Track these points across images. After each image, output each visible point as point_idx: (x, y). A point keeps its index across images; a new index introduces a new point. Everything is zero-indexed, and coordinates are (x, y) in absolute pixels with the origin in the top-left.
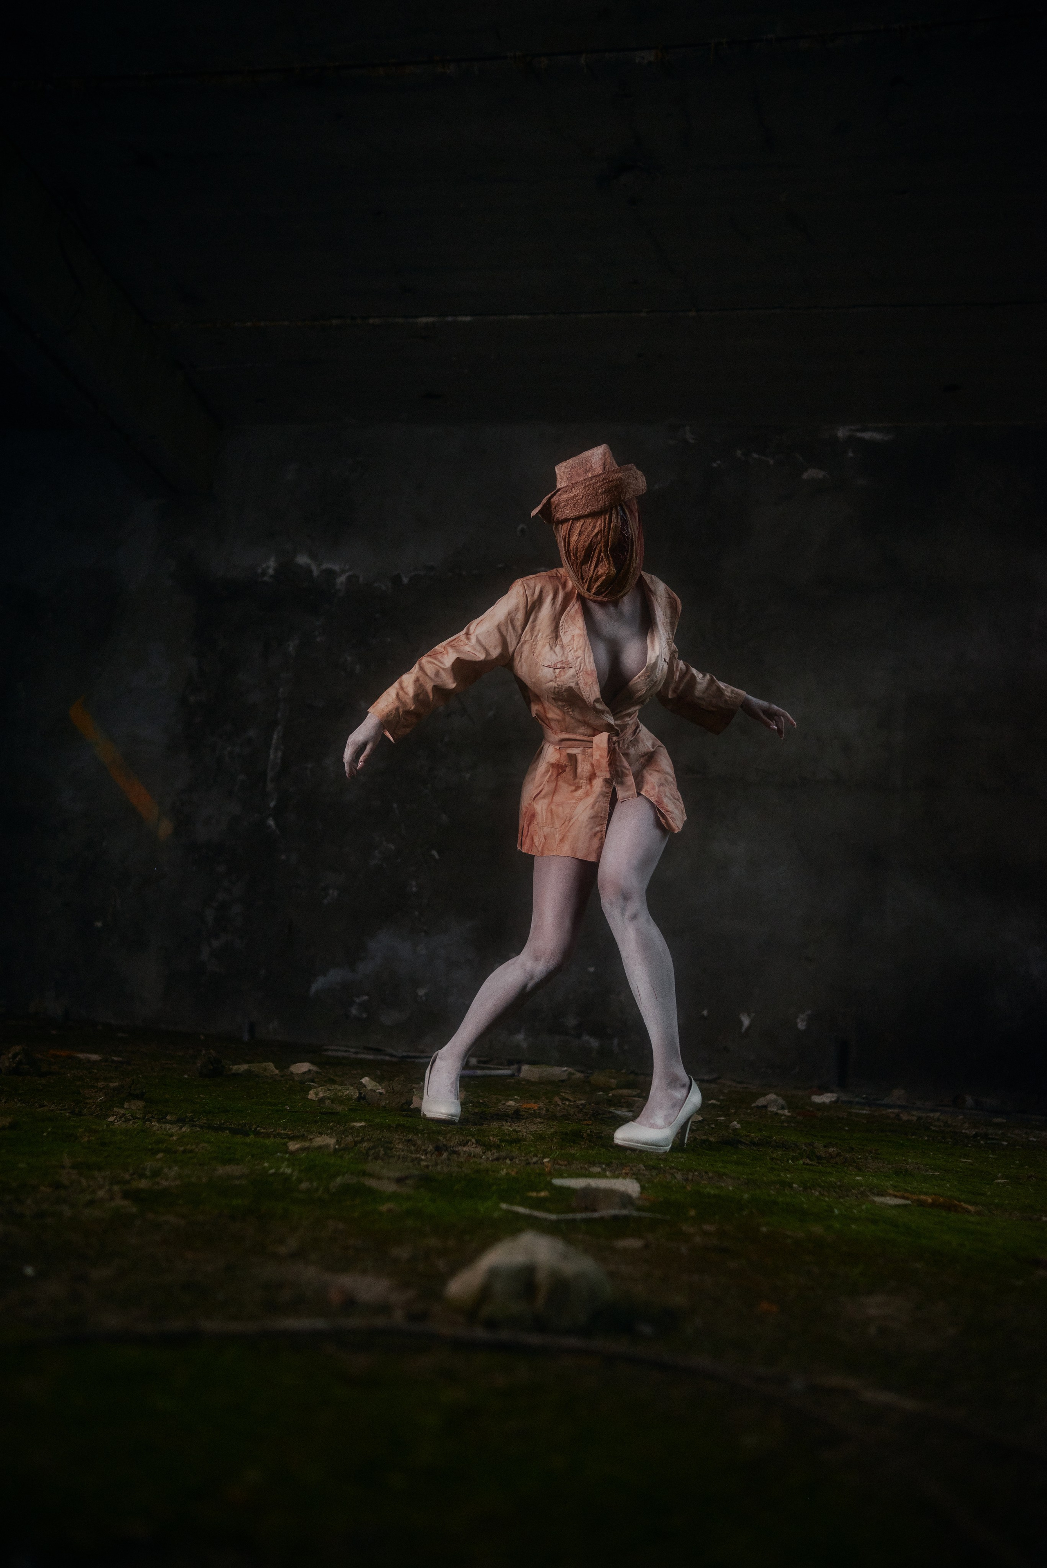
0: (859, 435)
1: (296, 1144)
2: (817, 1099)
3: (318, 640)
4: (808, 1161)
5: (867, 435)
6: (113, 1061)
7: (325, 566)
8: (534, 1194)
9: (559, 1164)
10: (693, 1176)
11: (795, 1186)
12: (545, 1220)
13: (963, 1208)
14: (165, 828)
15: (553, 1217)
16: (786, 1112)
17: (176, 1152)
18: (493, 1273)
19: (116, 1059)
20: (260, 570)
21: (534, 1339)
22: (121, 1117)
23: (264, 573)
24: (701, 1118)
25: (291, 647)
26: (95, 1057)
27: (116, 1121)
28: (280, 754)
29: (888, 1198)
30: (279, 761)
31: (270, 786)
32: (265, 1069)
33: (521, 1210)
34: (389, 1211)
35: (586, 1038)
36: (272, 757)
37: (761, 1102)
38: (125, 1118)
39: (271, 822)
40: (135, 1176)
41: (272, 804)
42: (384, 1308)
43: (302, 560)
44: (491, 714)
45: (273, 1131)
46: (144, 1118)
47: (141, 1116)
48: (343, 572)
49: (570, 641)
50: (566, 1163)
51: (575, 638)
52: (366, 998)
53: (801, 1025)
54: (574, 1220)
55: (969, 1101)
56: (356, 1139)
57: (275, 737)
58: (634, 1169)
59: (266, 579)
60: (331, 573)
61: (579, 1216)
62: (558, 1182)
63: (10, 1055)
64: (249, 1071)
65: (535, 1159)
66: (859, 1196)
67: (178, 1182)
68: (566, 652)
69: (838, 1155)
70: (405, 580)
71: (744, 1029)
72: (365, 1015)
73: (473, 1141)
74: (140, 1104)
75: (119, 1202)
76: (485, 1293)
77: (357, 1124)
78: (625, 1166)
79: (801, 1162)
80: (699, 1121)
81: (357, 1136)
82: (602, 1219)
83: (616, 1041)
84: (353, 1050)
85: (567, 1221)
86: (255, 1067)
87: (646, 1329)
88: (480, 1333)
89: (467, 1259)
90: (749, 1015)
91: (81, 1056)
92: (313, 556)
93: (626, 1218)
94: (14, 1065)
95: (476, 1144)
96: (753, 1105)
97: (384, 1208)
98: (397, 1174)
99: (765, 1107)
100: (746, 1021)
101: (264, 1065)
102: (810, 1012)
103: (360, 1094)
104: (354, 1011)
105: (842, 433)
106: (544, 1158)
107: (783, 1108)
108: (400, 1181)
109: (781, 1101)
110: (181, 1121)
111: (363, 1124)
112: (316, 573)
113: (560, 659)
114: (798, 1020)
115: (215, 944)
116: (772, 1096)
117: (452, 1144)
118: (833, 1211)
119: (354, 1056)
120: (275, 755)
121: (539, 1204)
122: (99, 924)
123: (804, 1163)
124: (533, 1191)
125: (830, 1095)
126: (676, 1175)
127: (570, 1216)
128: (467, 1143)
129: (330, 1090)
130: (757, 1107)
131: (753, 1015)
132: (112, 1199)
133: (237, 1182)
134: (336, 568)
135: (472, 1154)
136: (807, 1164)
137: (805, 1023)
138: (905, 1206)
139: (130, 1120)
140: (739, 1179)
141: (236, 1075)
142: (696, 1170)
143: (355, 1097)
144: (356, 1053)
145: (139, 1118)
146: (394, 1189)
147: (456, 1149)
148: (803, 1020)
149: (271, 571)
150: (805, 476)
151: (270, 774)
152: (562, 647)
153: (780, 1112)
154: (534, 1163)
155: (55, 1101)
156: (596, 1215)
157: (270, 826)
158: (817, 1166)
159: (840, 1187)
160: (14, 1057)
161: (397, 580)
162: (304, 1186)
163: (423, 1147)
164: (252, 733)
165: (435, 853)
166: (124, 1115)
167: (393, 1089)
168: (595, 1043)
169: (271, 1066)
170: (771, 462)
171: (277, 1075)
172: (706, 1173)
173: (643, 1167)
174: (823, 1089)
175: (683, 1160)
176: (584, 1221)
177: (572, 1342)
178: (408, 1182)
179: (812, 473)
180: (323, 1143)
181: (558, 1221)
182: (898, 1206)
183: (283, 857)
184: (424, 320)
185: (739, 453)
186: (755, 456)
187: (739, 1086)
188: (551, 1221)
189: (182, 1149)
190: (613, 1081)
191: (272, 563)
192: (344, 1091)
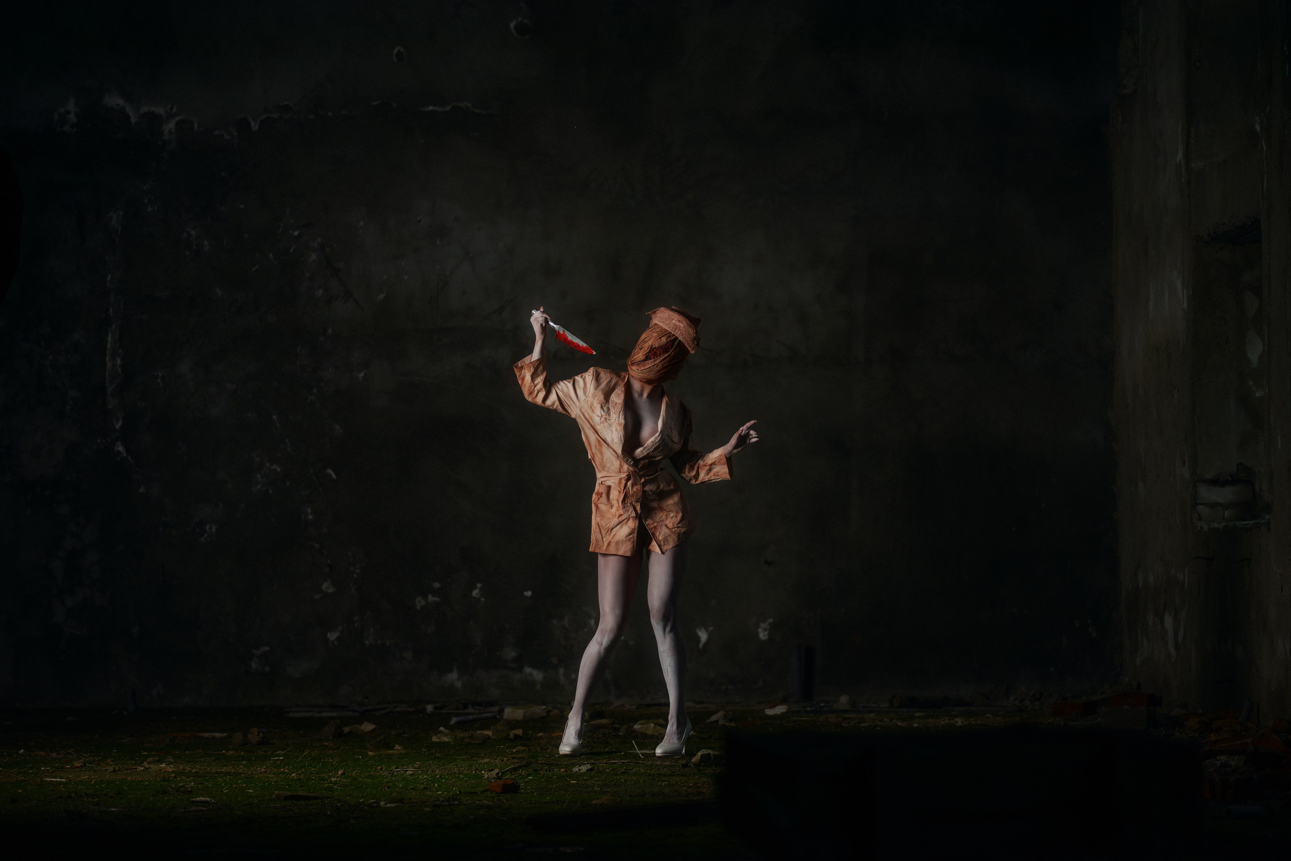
3: (150, 209)
7: (144, 109)
20: (56, 117)
23: (64, 121)
25: (114, 220)
28: (119, 361)
30: (120, 370)
31: (111, 403)
35: (528, 670)
36: (109, 365)
39: (120, 448)
41: (118, 426)
43: (114, 101)
44: (381, 296)
48: (171, 116)
52: (267, 648)
53: (763, 635)
57: (109, 339)
59: (67, 128)
60: (154, 120)
70: (255, 126)
71: (701, 645)
72: (267, 669)
83: (562, 671)
90: (706, 630)
92: (126, 95)
99: (716, 722)
100: (703, 636)
102: (771, 620)
104: (254, 665)
112: (133, 120)
114: (760, 630)
115: (71, 602)
120: (112, 363)
125: (783, 707)
131: (709, 630)
134: (161, 111)
137: (766, 633)
148: (765, 630)
149: (72, 117)
151: (110, 388)
157: (119, 452)
161: (243, 125)
164: (78, 336)
165: (330, 471)
168: (538, 675)
174: (775, 702)
183: (141, 490)
187: (698, 706)
191: (71, 106)
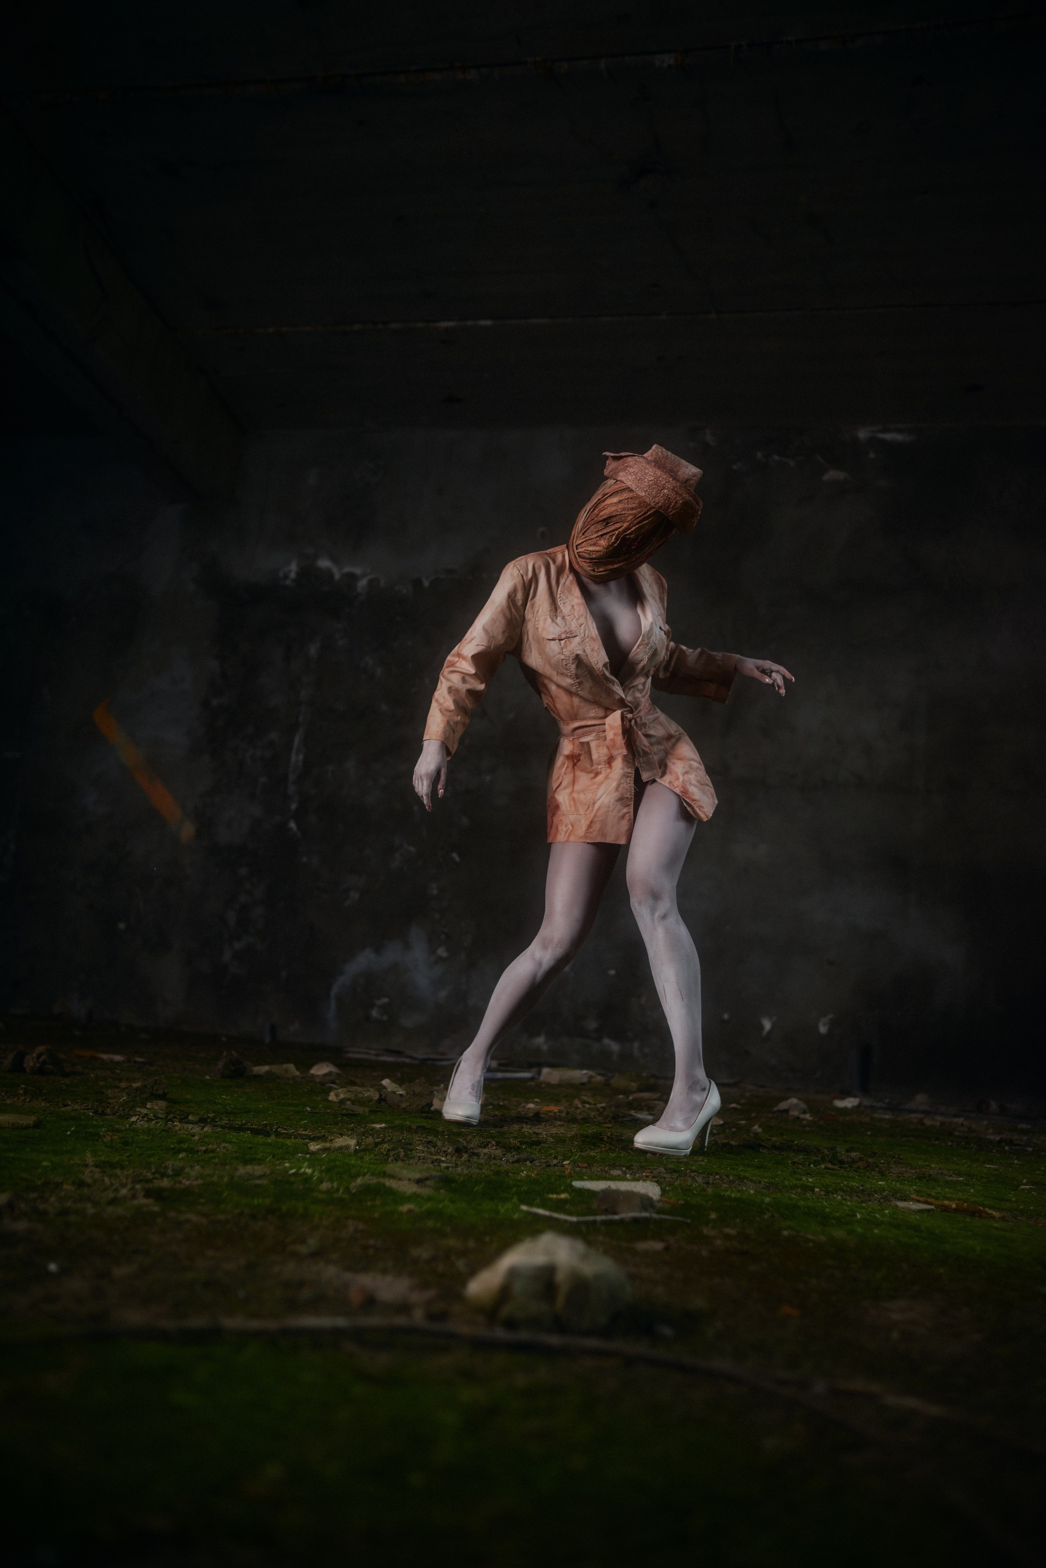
0: (881, 436)
1: (317, 1145)
2: (840, 1104)
3: (340, 643)
4: (830, 1165)
5: (888, 436)
6: (135, 1062)
7: (347, 570)
8: (555, 1196)
9: (579, 1167)
10: (714, 1180)
11: (817, 1190)
12: (566, 1221)
13: (988, 1214)
14: (188, 830)
15: (574, 1219)
16: (808, 1116)
17: (198, 1151)
18: (513, 1273)
19: (139, 1060)
20: (281, 574)
21: (554, 1340)
22: (143, 1117)
23: (286, 577)
24: (721, 1122)
25: (313, 650)
26: (118, 1058)
27: (138, 1121)
28: (301, 757)
29: (911, 1203)
30: (301, 763)
31: (292, 789)
32: (286, 1071)
33: (541, 1211)
34: (410, 1211)
35: (606, 1041)
36: (293, 758)
37: (783, 1105)
38: (148, 1118)
39: (292, 825)
40: (157, 1176)
41: (294, 806)
42: (404, 1308)
43: (324, 563)
44: (511, 716)
45: (293, 1132)
46: (166, 1117)
47: (163, 1116)
48: (364, 575)
49: (570, 611)
50: (585, 1165)
51: (575, 607)
52: (387, 1000)
53: (823, 1029)
54: (595, 1222)
55: (994, 1106)
56: (377, 1140)
57: (297, 739)
58: (654, 1171)
59: (288, 582)
60: (352, 578)
61: (599, 1218)
62: (577, 1184)
63: (34, 1055)
64: (269, 1073)
65: (555, 1162)
66: (882, 1200)
67: (200, 1182)
68: (568, 623)
69: (861, 1159)
70: (426, 583)
71: (765, 1033)
72: (385, 1018)
73: (493, 1143)
74: (163, 1104)
75: (142, 1201)
76: (505, 1293)
77: (378, 1126)
78: (646, 1169)
79: (823, 1166)
80: (721, 1125)
81: (378, 1138)
82: (622, 1221)
83: (636, 1044)
84: (374, 1052)
85: (586, 1223)
86: (275, 1068)
87: (667, 1331)
88: (500, 1333)
89: (488, 1260)
90: (770, 1019)
91: (105, 1057)
92: (335, 560)
93: (646, 1220)
94: (38, 1065)
95: (496, 1146)
96: (776, 1109)
97: (405, 1208)
98: (418, 1176)
99: (786, 1111)
100: (767, 1025)
101: (285, 1066)
102: (830, 1016)
103: (381, 1095)
104: (375, 1013)
105: (863, 434)
106: (563, 1160)
107: (804, 1112)
108: (419, 1182)
109: (803, 1106)
110: (203, 1121)
111: (383, 1125)
112: (337, 576)
113: (563, 630)
114: (821, 1024)
115: (237, 946)
116: (794, 1101)
117: (472, 1146)
118: (856, 1216)
119: (374, 1058)
120: (296, 758)
121: (559, 1206)
122: (122, 926)
123: (826, 1168)
124: (553, 1193)
125: (852, 1099)
126: (696, 1178)
127: (591, 1218)
128: (488, 1145)
129: (350, 1091)
130: (779, 1111)
131: (775, 1018)
132: (134, 1197)
133: (259, 1182)
134: (358, 571)
135: (492, 1157)
136: (829, 1169)
137: (827, 1027)
138: (929, 1211)
139: (153, 1120)
140: (760, 1182)
141: (257, 1077)
142: (717, 1174)
143: (376, 1098)
144: (377, 1055)
145: (161, 1118)
146: (414, 1190)
147: (476, 1151)
148: (826, 1024)
149: (293, 575)
150: (826, 477)
151: (292, 777)
152: (563, 618)
153: (802, 1116)
154: (555, 1165)
155: (78, 1101)
156: (616, 1217)
157: (291, 829)
158: (839, 1170)
159: (863, 1191)
160: (39, 1057)
161: (417, 583)
162: (325, 1186)
163: (443, 1149)
164: (274, 736)
166: (146, 1115)
167: (413, 1091)
168: (615, 1047)
169: (291, 1067)
170: (792, 463)
171: (297, 1076)
172: (728, 1176)
173: (663, 1170)
174: (844, 1094)
175: (703, 1163)
176: (604, 1223)
177: (592, 1343)
178: (428, 1183)
179: (833, 475)
180: (344, 1144)
181: (578, 1223)
182: (921, 1211)
183: (305, 859)
184: (444, 324)
185: (759, 455)
186: (776, 458)
187: (760, 1090)
188: (571, 1223)
189: (204, 1148)
190: (633, 1084)
191: (294, 567)
192: (364, 1092)
